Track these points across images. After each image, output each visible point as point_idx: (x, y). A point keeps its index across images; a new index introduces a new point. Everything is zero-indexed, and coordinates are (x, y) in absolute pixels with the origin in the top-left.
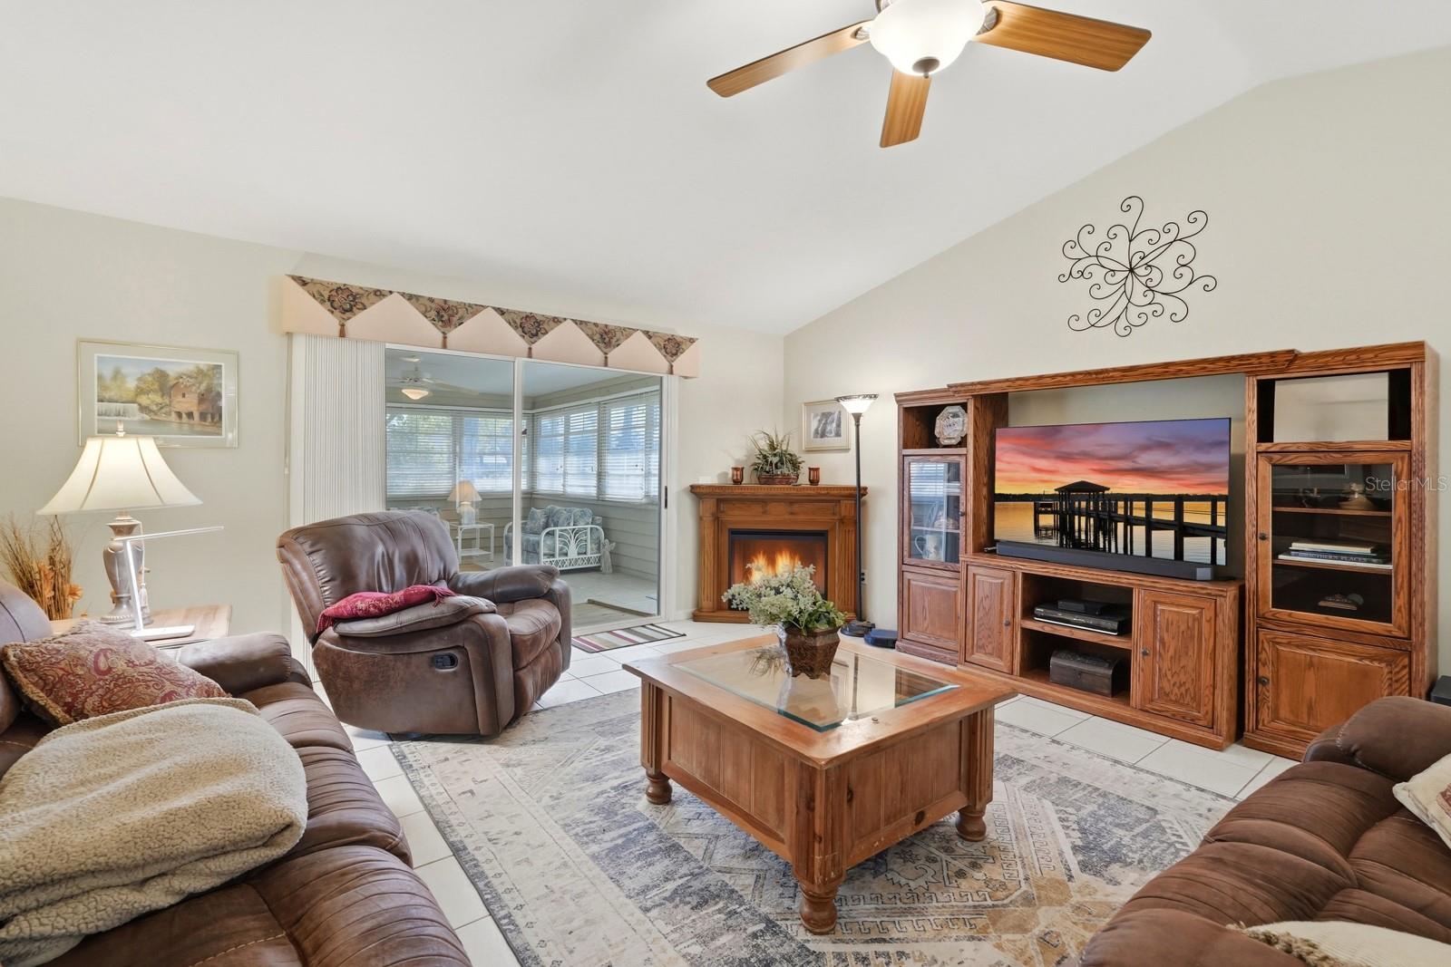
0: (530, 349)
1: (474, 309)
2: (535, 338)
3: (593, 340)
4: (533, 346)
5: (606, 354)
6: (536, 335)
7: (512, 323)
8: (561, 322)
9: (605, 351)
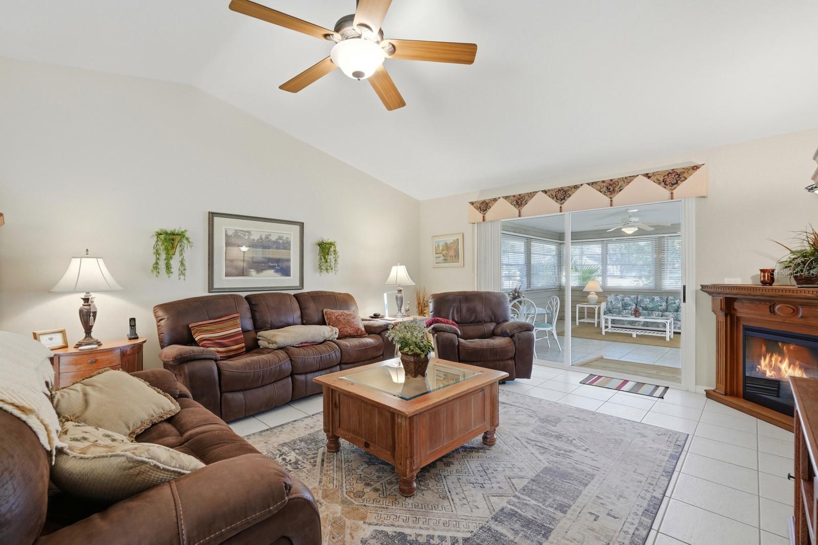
0: (561, 207)
1: (532, 195)
2: (563, 201)
3: (601, 192)
4: (563, 206)
5: (611, 198)
6: (564, 199)
7: (552, 197)
8: (579, 187)
9: (611, 196)
